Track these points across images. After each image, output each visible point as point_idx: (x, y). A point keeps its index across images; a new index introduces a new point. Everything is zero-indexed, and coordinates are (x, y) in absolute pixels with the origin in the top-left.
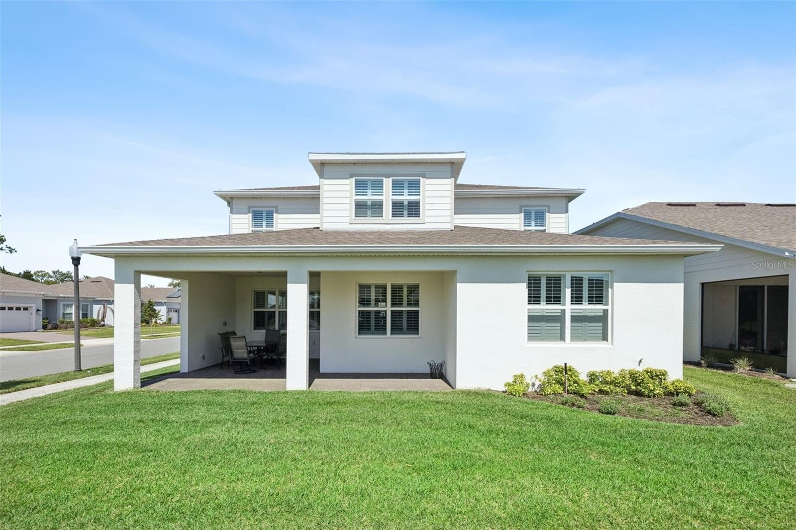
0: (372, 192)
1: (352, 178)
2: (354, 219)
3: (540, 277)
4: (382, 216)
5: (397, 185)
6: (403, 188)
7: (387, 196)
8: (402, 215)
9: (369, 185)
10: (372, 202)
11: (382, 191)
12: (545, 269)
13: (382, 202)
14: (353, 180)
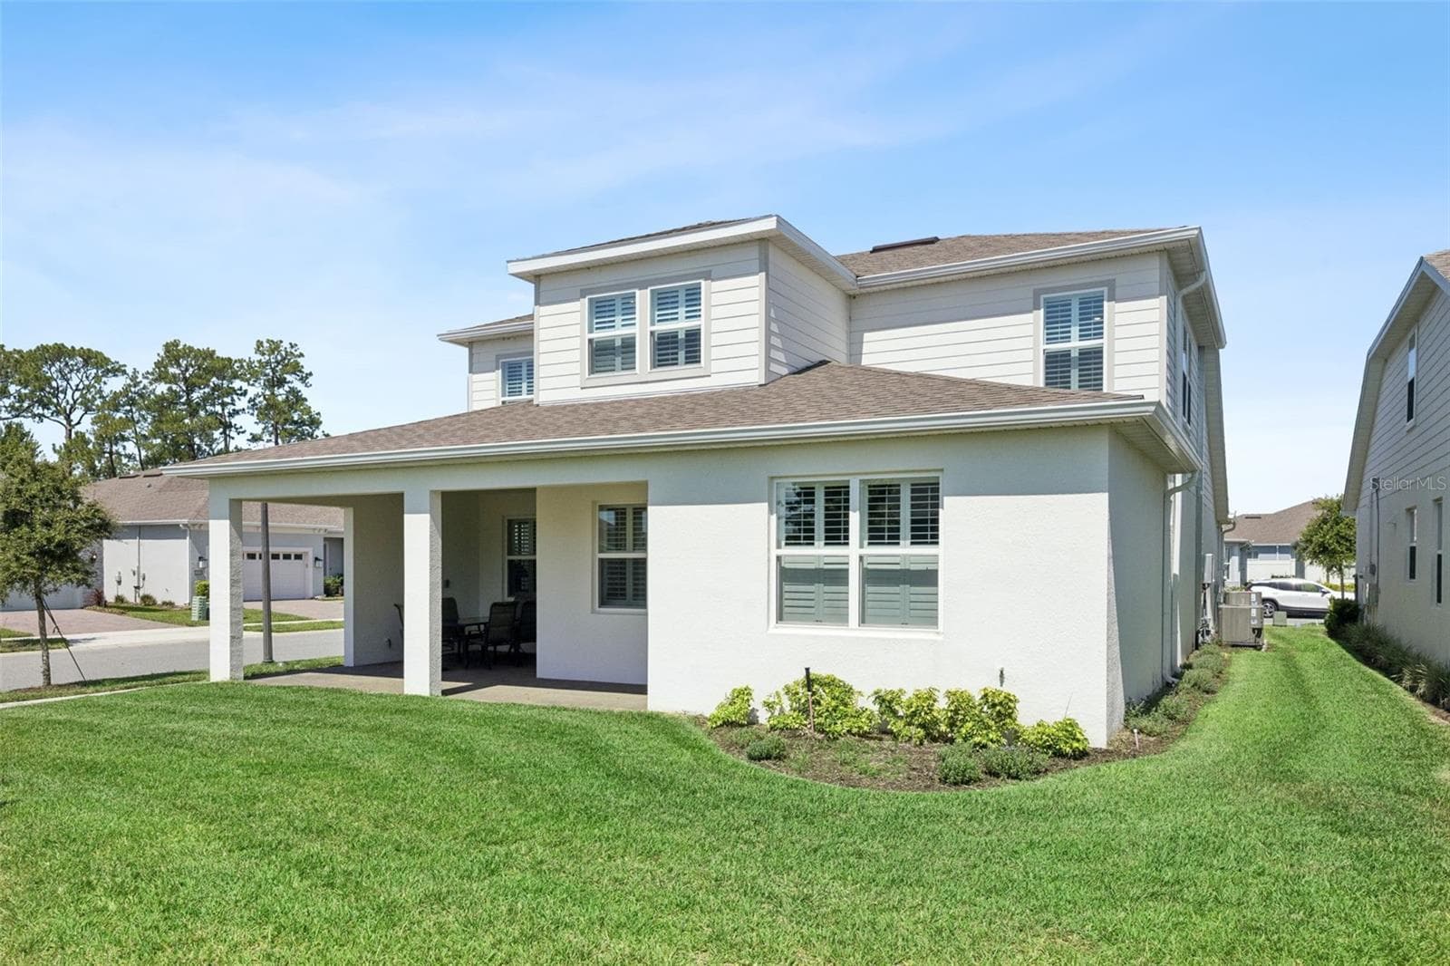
0: (623, 320)
1: (585, 297)
2: (588, 379)
3: (813, 488)
4: (634, 368)
5: (663, 302)
6: (676, 305)
7: (642, 326)
8: (674, 362)
9: (618, 307)
10: (622, 339)
11: (633, 316)
12: (821, 470)
13: (634, 338)
14: (586, 301)
